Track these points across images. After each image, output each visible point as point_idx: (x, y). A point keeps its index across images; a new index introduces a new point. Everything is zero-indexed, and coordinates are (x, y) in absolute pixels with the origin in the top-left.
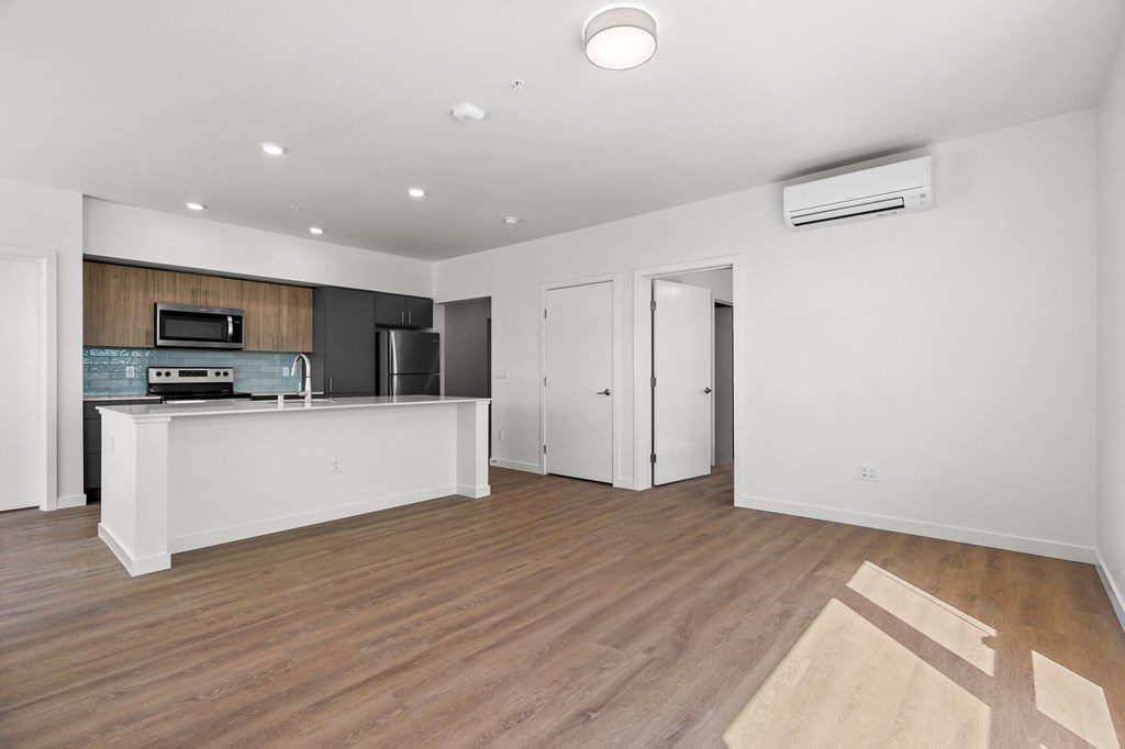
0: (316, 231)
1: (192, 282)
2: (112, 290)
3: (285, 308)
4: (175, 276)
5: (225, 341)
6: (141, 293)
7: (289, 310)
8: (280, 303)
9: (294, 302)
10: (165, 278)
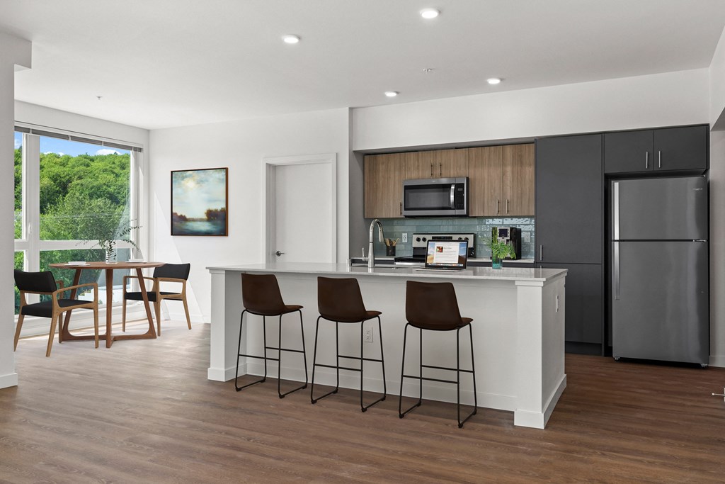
0: (494, 81)
1: (429, 158)
2: (381, 174)
3: (509, 169)
4: (418, 155)
5: (450, 209)
6: (397, 173)
7: (513, 172)
8: (504, 165)
9: (519, 161)
10: (412, 157)
